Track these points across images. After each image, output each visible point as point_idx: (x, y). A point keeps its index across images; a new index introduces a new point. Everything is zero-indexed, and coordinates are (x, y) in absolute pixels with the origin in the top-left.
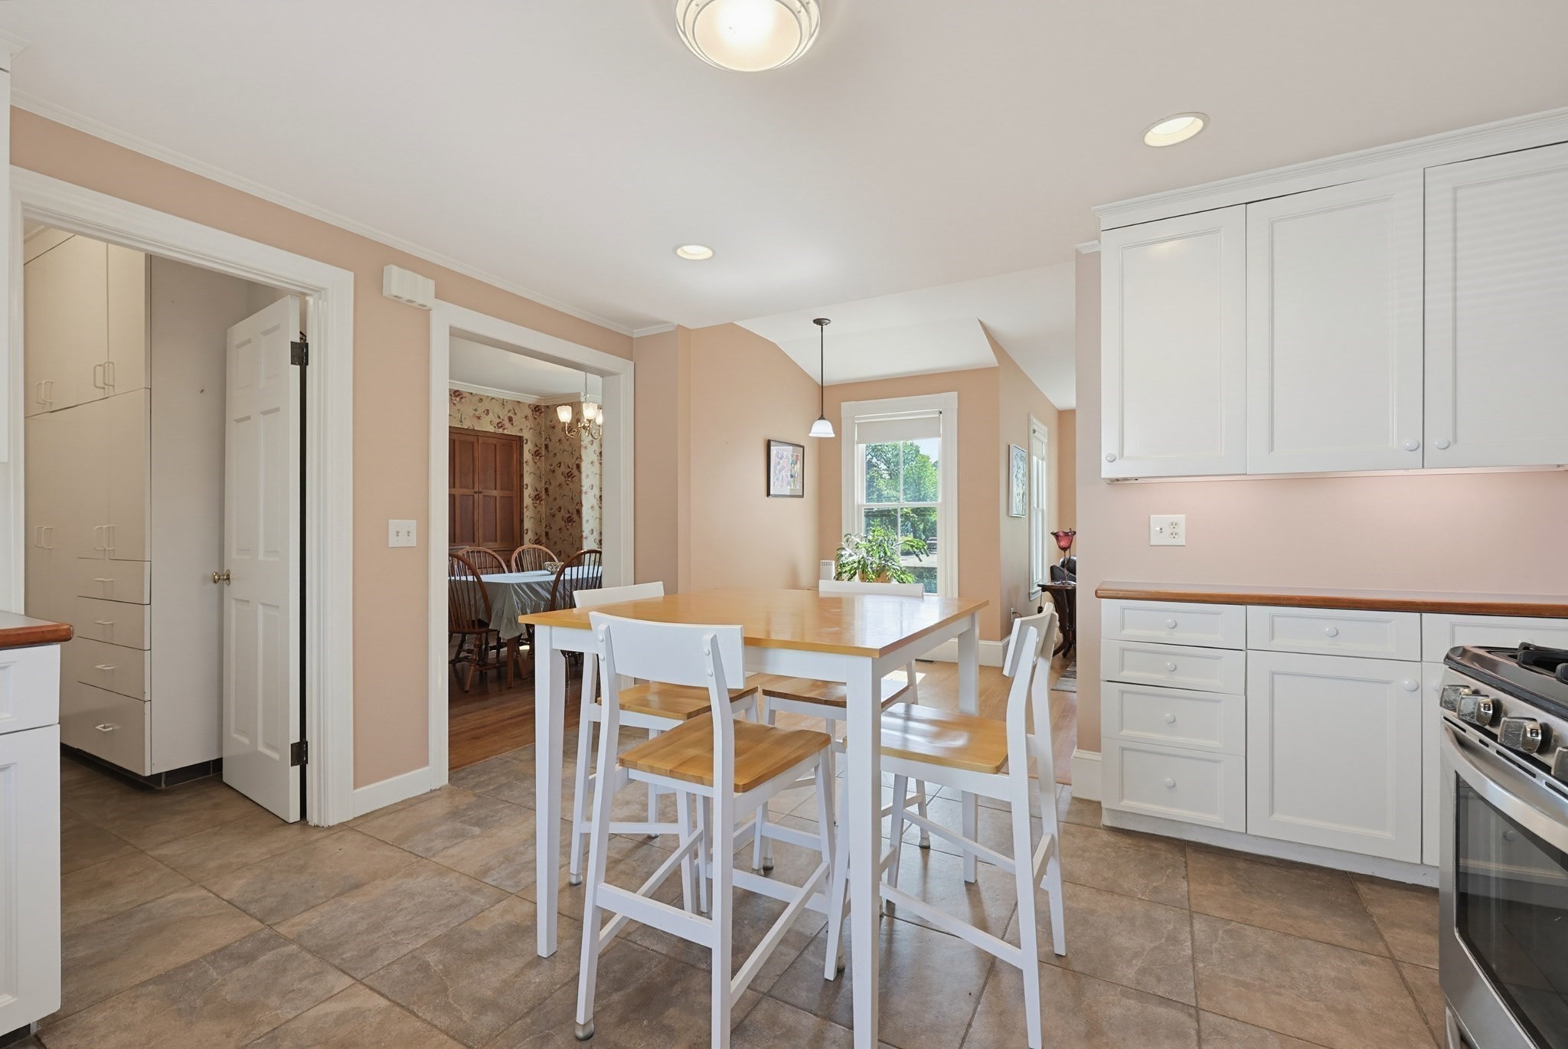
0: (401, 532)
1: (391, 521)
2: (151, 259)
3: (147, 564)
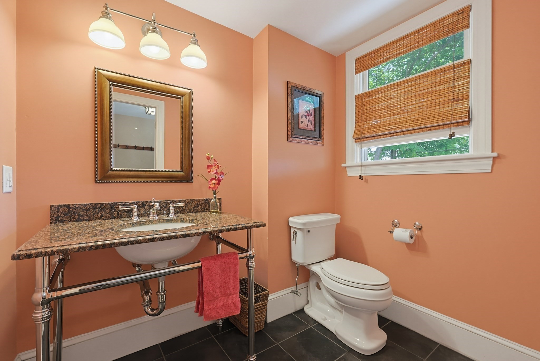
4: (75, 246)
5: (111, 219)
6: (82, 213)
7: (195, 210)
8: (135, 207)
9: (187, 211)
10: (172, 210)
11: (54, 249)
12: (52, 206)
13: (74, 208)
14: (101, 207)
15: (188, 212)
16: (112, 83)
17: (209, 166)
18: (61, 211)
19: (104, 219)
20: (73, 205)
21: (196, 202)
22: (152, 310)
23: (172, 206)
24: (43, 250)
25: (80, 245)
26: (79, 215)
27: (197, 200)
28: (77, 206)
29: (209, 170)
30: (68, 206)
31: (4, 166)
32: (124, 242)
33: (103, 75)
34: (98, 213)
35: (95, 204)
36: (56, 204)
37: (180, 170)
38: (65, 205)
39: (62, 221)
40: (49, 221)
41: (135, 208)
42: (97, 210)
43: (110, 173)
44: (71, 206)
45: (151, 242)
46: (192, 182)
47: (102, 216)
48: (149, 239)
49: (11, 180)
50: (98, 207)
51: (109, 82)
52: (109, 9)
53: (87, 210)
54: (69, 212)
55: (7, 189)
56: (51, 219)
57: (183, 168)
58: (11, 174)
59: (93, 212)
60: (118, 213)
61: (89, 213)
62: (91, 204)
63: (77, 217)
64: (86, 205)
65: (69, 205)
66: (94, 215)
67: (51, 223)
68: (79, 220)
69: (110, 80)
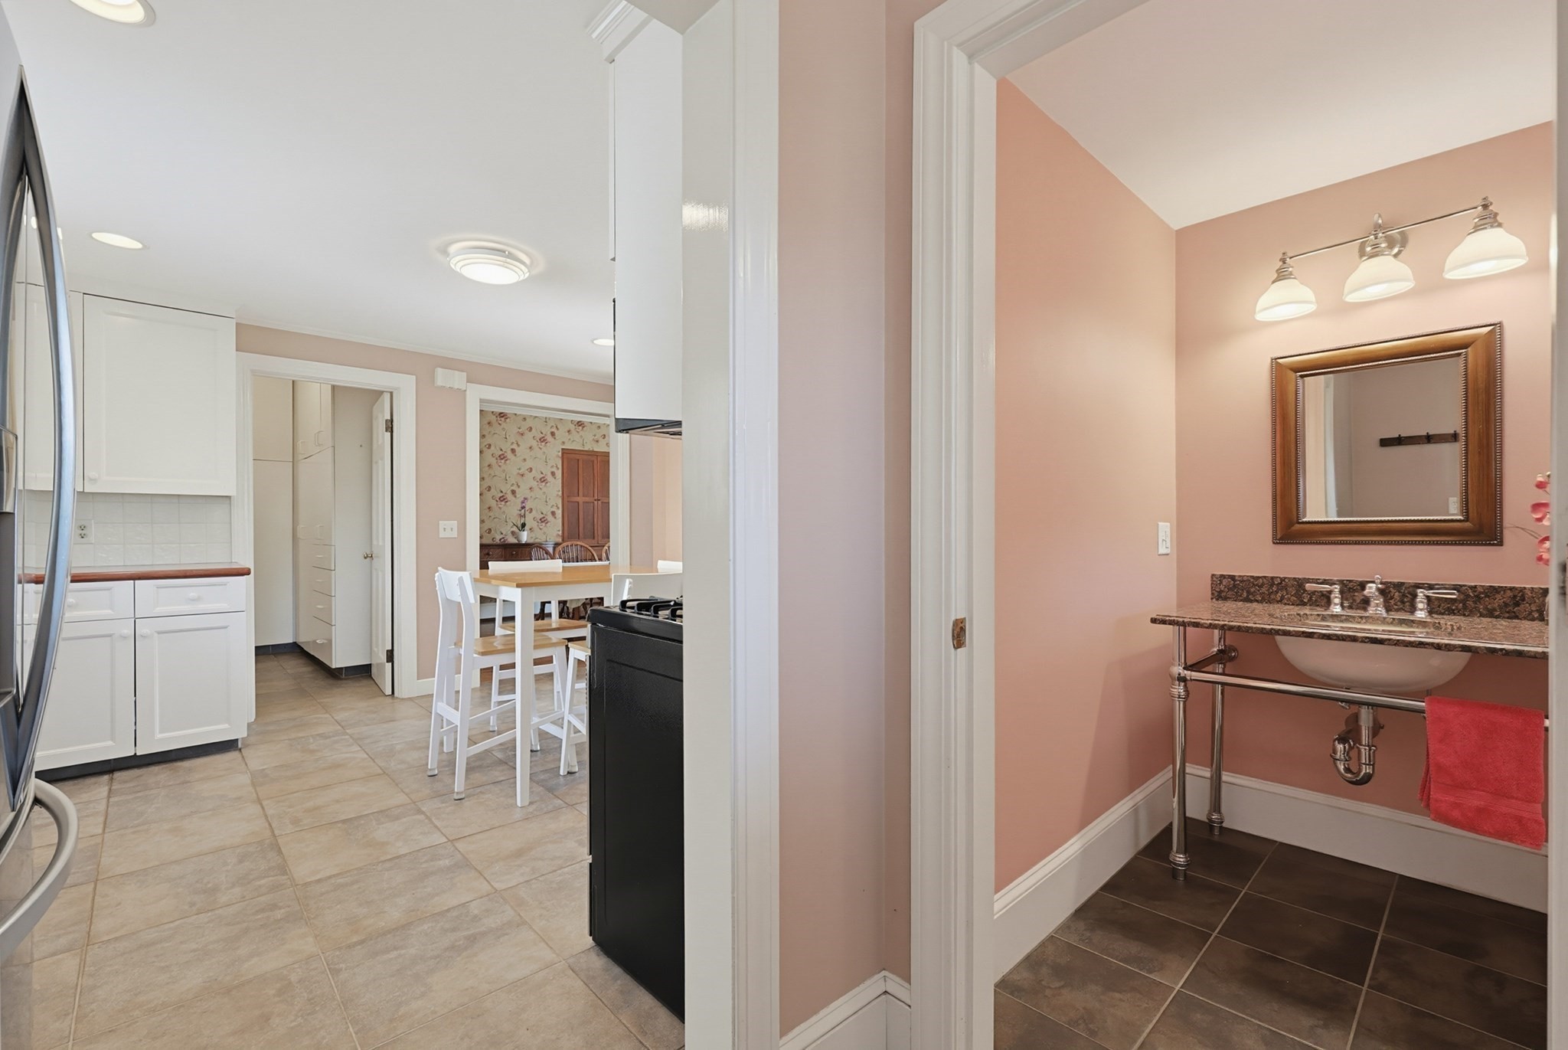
0: (448, 529)
1: (440, 522)
2: (334, 387)
3: (333, 547)
4: (1206, 622)
5: (1297, 605)
6: (1252, 590)
7: (1508, 612)
8: (1336, 588)
9: (1479, 612)
10: (1422, 602)
11: (1186, 620)
12: (1213, 575)
13: (1241, 582)
14: (1281, 583)
15: (1482, 615)
16: (1300, 374)
17: (1537, 507)
18: (1224, 584)
19: (1285, 604)
20: (1240, 576)
21: (1509, 593)
22: (1348, 770)
23: (1421, 594)
24: (1176, 619)
25: (1211, 622)
26: (1248, 592)
27: (1511, 589)
28: (1245, 578)
29: (1538, 516)
30: (1232, 577)
31: (1160, 523)
32: (1265, 629)
33: (1285, 366)
34: (1277, 592)
35: (1272, 578)
36: (1218, 573)
37: (1461, 518)
38: (1229, 576)
39: (1226, 599)
40: (1210, 596)
41: (1336, 590)
42: (1275, 589)
43: (1297, 527)
44: (1237, 578)
45: (1306, 637)
46: (1501, 544)
47: (1282, 598)
48: (1303, 632)
49: (1168, 540)
50: (1276, 583)
51: (1294, 374)
52: (1288, 259)
53: (1261, 586)
54: (1234, 585)
55: (1162, 550)
56: (1213, 594)
57: (1467, 512)
58: (1169, 533)
59: (1268, 590)
60: (1311, 598)
61: (1264, 590)
62: (1265, 577)
63: (1245, 594)
64: (1259, 578)
65: (1234, 576)
66: (1270, 594)
67: (1212, 599)
68: (1247, 600)
69: (1296, 371)
